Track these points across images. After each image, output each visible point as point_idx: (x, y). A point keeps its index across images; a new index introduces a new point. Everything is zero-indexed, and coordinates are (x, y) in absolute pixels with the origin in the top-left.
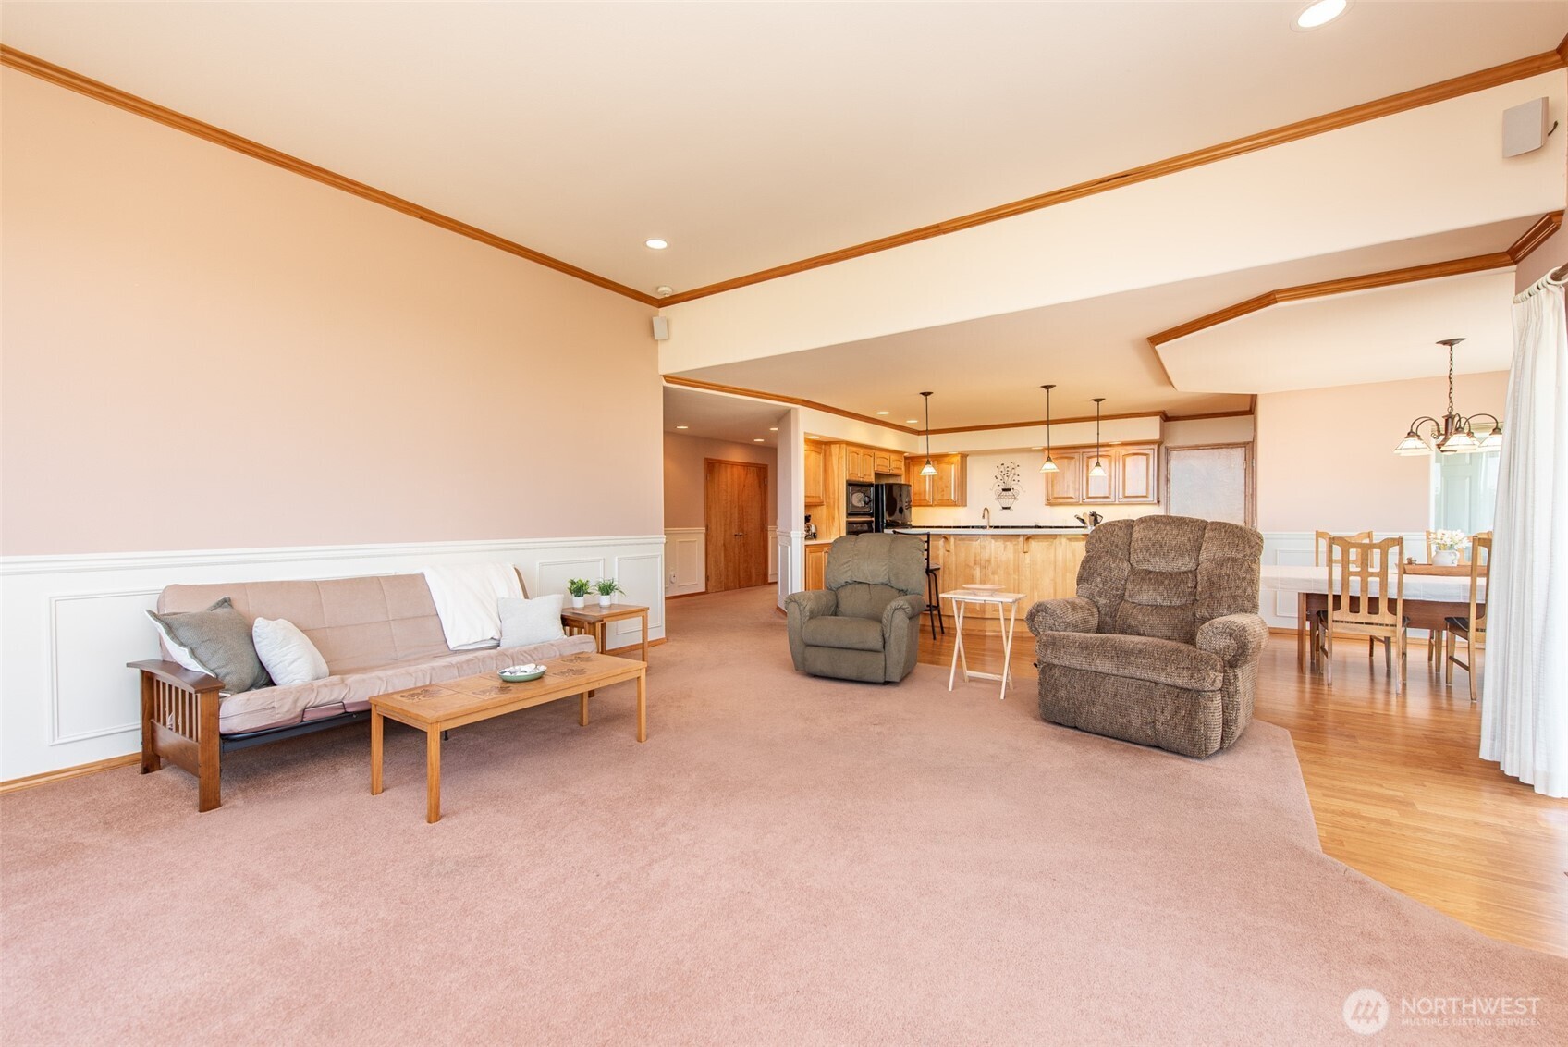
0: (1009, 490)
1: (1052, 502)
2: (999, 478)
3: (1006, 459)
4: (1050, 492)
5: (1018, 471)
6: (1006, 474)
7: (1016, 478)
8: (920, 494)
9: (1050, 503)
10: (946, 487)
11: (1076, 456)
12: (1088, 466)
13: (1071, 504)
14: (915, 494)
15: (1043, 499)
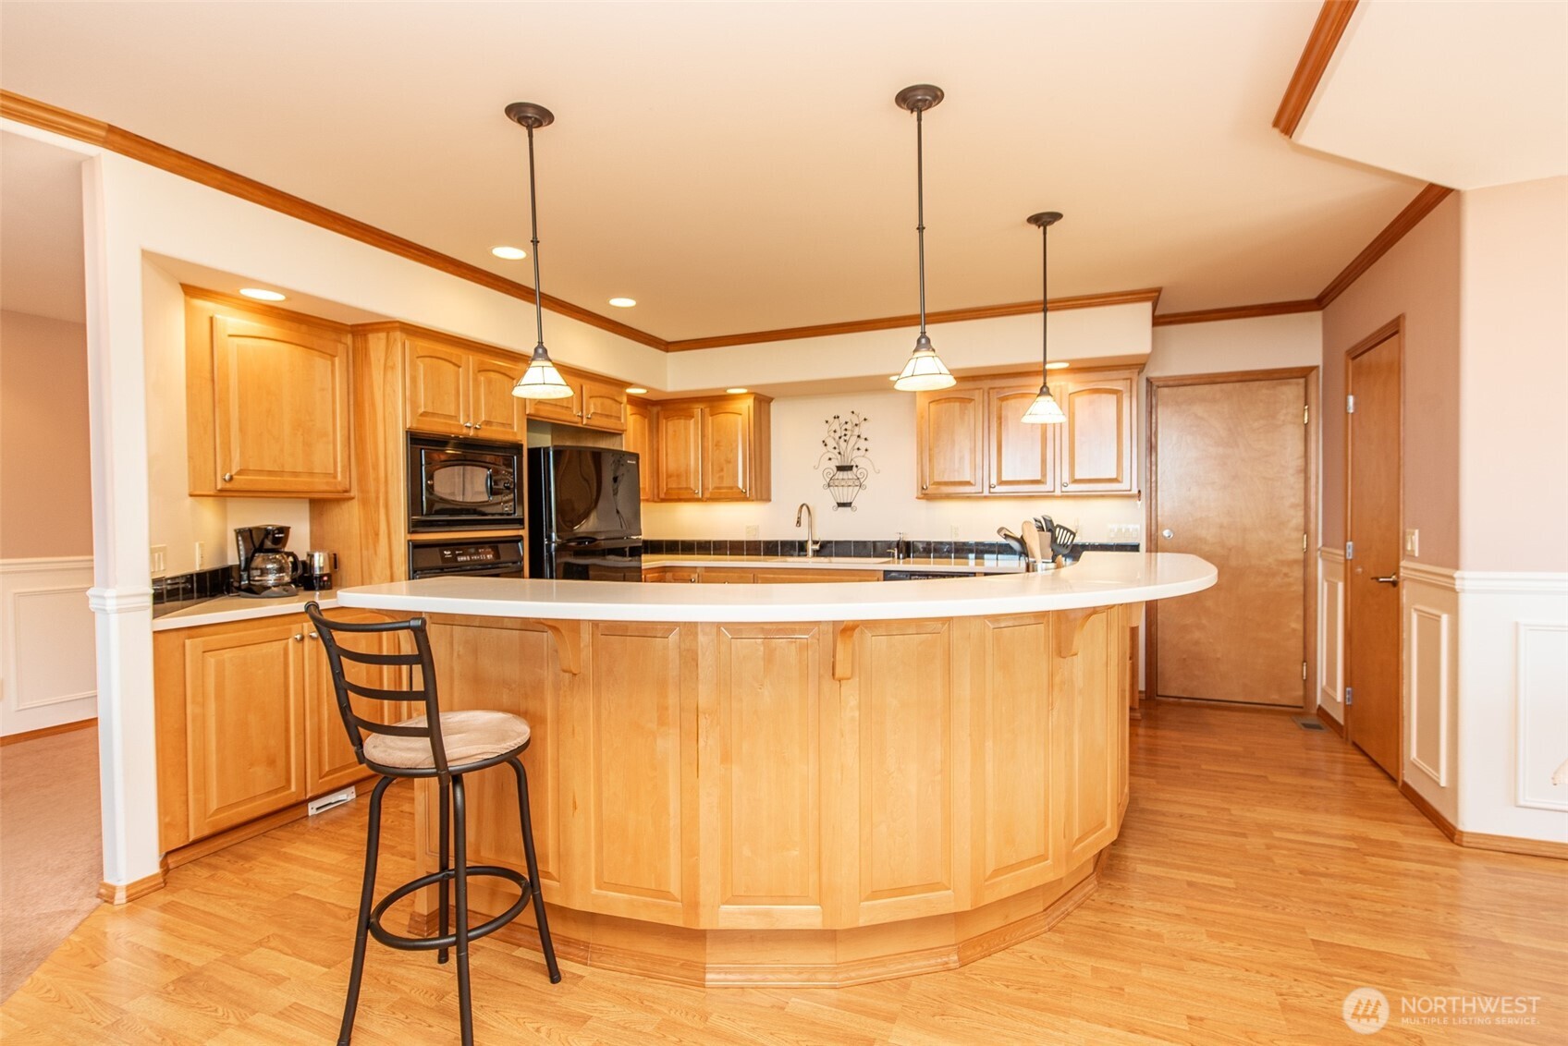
0: (849, 468)
1: (930, 493)
2: (831, 443)
3: (843, 406)
4: (927, 473)
5: (864, 430)
6: (843, 438)
7: (861, 443)
8: (678, 476)
9: (926, 495)
10: (728, 462)
11: (977, 395)
12: (1000, 418)
13: (968, 497)
14: (669, 476)
15: (913, 490)
